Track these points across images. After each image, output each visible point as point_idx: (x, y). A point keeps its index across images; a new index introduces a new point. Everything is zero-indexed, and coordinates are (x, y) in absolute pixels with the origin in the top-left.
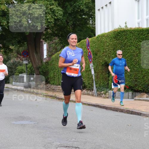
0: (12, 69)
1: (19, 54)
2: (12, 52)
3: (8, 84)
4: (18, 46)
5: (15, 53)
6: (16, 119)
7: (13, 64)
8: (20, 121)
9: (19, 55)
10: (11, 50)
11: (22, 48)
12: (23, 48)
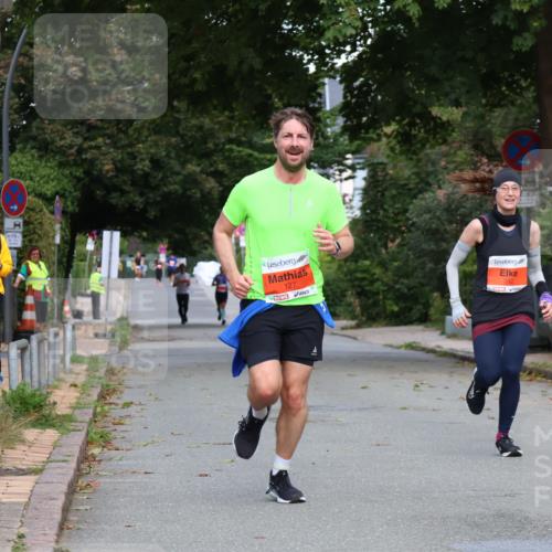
0: (444, 240)
1: (483, 154)
2: (445, 142)
3: (420, 327)
4: (484, 101)
5: (460, 148)
6: (477, 526)
7: (448, 210)
8: (498, 536)
9: (485, 160)
10: (440, 129)
11: (505, 118)
12: (511, 117)
